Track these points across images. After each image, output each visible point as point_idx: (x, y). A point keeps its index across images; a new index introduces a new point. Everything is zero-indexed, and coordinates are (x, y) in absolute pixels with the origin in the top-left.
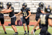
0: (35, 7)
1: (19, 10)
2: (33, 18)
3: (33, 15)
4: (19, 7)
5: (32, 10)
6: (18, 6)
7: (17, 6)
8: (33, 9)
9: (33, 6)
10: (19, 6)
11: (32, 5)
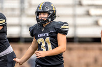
0: (88, 14)
1: (20, 25)
2: (80, 58)
3: (79, 49)
4: (20, 16)
5: (75, 26)
6: (17, 12)
7: (13, 9)
8: (80, 21)
9: (80, 11)
10: (22, 10)
11: (73, 6)
